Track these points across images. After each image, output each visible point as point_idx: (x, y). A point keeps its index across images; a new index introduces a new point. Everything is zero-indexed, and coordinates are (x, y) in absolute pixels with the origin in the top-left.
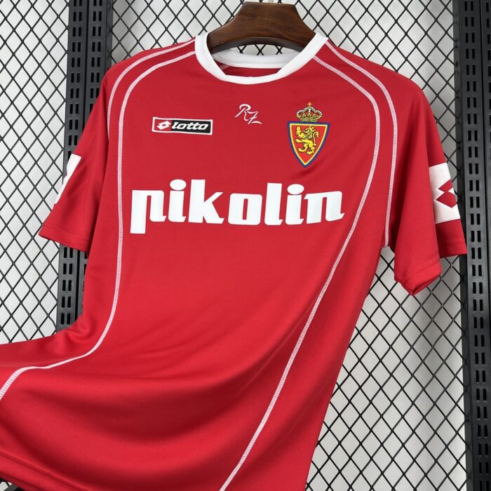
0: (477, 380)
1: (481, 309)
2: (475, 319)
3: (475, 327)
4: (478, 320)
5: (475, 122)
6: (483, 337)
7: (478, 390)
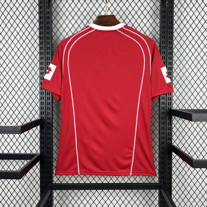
0: (162, 129)
1: (164, 109)
2: (162, 112)
3: (162, 114)
4: (163, 112)
5: (164, 54)
6: (164, 117)
7: (162, 132)
